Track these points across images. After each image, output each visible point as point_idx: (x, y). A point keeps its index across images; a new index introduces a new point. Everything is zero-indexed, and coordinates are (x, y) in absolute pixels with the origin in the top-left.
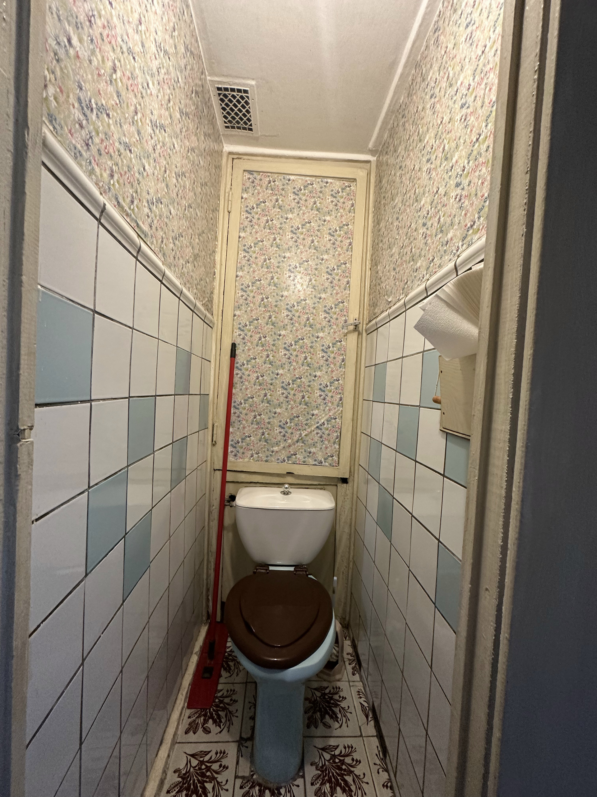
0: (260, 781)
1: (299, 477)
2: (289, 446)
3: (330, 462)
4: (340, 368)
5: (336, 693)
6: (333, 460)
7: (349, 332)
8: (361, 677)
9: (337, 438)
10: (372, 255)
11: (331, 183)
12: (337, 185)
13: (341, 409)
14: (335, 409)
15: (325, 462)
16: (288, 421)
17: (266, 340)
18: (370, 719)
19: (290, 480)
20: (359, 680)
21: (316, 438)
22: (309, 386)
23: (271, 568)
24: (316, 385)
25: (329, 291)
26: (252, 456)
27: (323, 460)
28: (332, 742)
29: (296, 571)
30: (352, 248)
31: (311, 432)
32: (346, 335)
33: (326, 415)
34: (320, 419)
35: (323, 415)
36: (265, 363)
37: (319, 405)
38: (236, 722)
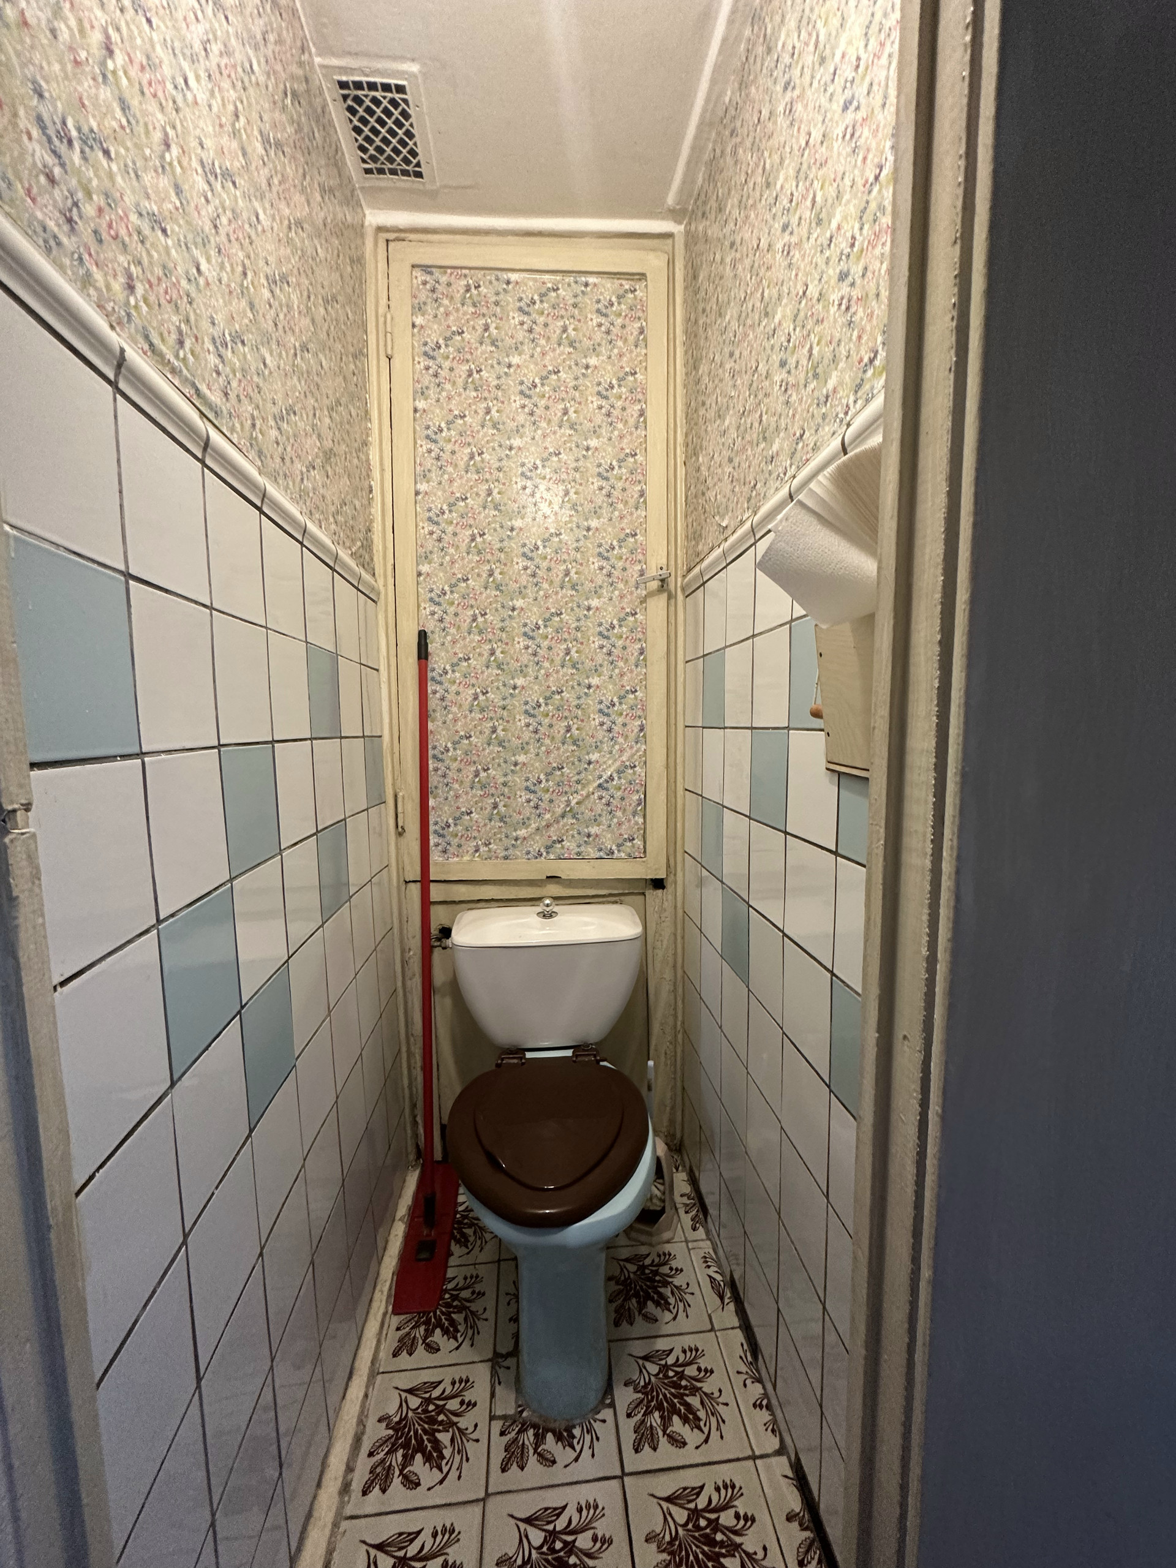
0: (536, 1420)
1: (571, 883)
2: (548, 826)
3: (628, 850)
4: (637, 666)
5: (665, 1264)
6: (633, 846)
7: (651, 594)
8: (708, 1232)
9: (639, 804)
10: (687, 435)
11: (595, 285)
12: (608, 289)
13: (644, 747)
14: (631, 747)
15: (619, 851)
16: (542, 777)
17: (486, 621)
18: (726, 1301)
19: (554, 889)
20: (704, 1237)
21: (599, 807)
22: (578, 707)
23: (529, 1055)
24: (591, 703)
25: (605, 512)
26: (476, 851)
27: (614, 847)
28: (661, 1344)
29: (577, 1056)
30: (645, 422)
31: (588, 796)
32: (643, 601)
33: (615, 760)
34: (604, 770)
35: (610, 762)
36: (488, 667)
37: (601, 742)
38: (486, 1329)
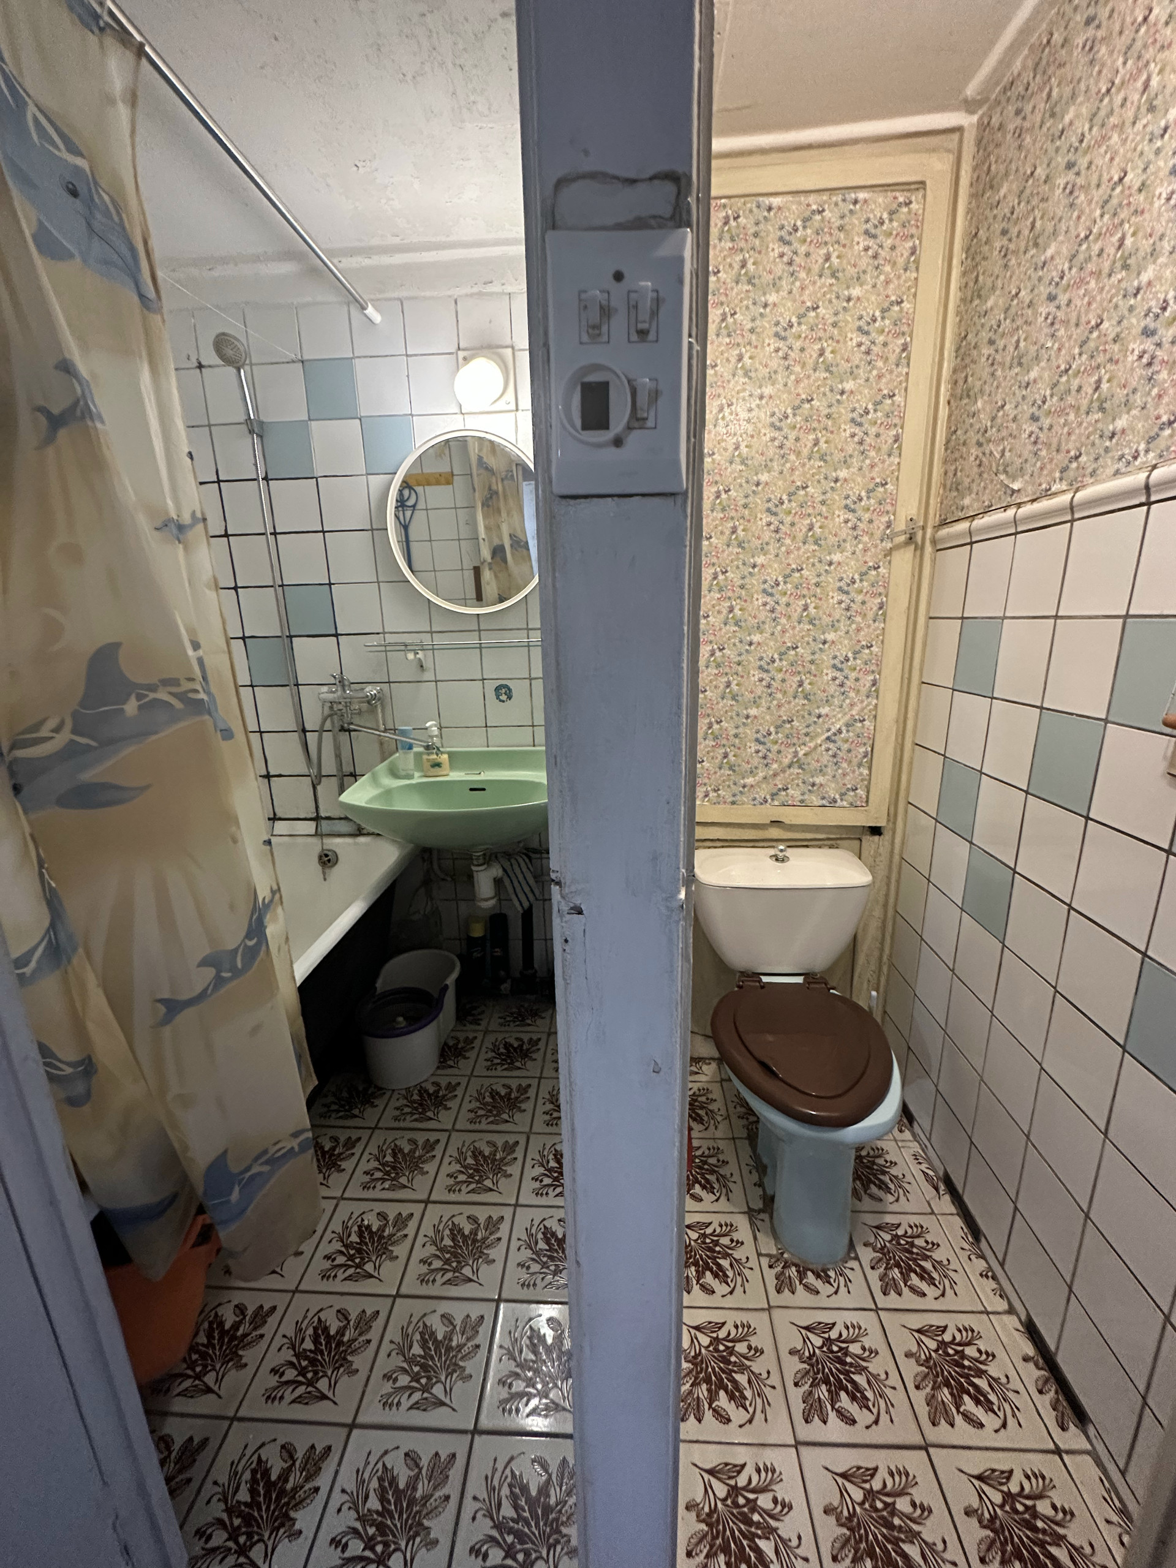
0: (796, 1261)
1: (792, 828)
2: (775, 775)
3: (851, 800)
4: (874, 621)
5: (880, 1156)
6: (856, 796)
7: (897, 547)
8: (914, 1135)
9: (865, 757)
10: (955, 371)
11: (866, 201)
12: (878, 206)
13: (875, 701)
14: (862, 702)
15: (842, 800)
16: (772, 729)
17: (726, 579)
18: (942, 1192)
19: (774, 833)
20: (911, 1138)
21: (826, 758)
22: (812, 662)
23: (765, 979)
24: (826, 659)
25: (855, 462)
26: (706, 796)
27: (837, 797)
28: (889, 1219)
29: (809, 983)
30: (908, 358)
31: (815, 748)
32: (889, 553)
33: (845, 714)
34: (833, 724)
36: (725, 624)
37: (832, 696)
38: (737, 1189)
